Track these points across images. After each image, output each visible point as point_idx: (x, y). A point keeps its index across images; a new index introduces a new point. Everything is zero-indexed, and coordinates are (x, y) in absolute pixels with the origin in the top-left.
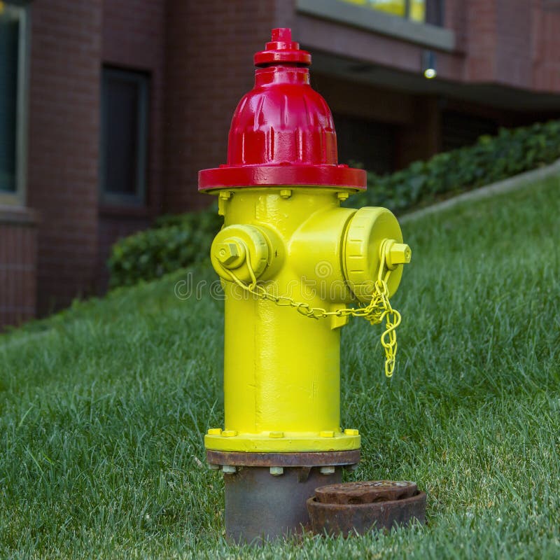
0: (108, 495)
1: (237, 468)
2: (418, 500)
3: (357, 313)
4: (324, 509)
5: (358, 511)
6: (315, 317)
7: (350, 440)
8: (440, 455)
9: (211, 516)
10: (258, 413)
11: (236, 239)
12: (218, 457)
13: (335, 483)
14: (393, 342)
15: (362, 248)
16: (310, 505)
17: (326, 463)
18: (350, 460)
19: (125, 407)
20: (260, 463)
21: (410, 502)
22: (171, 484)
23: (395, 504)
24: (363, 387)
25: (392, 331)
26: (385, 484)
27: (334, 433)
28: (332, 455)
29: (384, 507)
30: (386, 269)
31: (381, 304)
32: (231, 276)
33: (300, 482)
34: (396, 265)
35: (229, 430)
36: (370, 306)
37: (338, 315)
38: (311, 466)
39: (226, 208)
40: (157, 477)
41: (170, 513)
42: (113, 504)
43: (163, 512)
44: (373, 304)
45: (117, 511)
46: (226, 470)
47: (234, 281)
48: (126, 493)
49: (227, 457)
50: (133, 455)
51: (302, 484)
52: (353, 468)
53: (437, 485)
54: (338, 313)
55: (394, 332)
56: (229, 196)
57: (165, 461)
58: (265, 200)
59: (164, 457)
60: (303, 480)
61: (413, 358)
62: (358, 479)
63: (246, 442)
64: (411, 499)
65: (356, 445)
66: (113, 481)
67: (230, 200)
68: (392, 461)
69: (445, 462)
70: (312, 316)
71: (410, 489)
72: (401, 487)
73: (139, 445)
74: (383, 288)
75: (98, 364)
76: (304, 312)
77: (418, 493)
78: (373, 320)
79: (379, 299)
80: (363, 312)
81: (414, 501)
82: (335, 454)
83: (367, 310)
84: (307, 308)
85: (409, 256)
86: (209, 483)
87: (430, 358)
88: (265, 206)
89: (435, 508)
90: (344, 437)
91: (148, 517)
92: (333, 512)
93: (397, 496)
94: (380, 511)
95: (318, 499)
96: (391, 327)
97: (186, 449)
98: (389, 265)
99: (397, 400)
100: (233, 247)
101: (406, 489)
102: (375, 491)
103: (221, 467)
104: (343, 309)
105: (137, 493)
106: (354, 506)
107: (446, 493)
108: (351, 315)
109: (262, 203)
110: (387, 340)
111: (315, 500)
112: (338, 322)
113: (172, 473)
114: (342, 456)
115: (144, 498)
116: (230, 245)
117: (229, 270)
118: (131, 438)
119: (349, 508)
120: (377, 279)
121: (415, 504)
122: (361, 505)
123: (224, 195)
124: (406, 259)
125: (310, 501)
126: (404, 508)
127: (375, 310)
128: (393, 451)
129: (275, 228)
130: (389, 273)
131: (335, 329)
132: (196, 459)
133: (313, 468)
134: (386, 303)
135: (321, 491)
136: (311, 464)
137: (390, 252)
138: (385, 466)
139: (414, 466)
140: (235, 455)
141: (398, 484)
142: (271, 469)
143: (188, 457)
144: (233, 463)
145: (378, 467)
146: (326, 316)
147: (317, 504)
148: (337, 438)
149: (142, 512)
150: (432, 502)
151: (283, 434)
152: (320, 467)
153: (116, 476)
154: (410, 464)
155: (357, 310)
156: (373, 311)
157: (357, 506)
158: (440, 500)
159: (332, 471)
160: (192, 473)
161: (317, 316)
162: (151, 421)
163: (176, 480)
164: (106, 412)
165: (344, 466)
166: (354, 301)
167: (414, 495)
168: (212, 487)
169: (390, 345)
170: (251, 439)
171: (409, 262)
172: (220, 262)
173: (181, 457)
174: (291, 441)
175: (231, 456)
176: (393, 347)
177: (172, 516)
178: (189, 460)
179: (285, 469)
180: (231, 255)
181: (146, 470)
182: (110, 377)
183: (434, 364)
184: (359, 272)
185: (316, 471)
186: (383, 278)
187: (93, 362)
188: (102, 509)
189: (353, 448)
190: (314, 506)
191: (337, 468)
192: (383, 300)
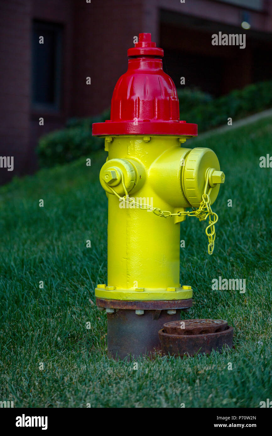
0: (34, 324)
1: (115, 310)
2: (228, 333)
3: (191, 214)
4: (169, 338)
5: (191, 339)
6: (164, 217)
7: (186, 293)
8: (243, 301)
9: (98, 338)
10: (128, 276)
11: (115, 168)
12: (103, 303)
13: (176, 320)
14: (213, 233)
15: (194, 174)
16: (160, 335)
17: (171, 307)
18: (185, 305)
19: (45, 264)
20: (130, 307)
21: (223, 334)
22: (74, 317)
23: (213, 335)
24: (196, 254)
25: (212, 226)
26: (208, 322)
27: (176, 289)
28: (174, 302)
29: (207, 337)
30: (209, 186)
31: (206, 209)
32: (112, 191)
33: (155, 319)
34: (215, 184)
35: (110, 286)
36: (199, 210)
37: (179, 216)
38: (162, 309)
39: (109, 147)
40: (65, 311)
41: (73, 336)
42: (37, 331)
43: (69, 335)
44: (201, 209)
45: (39, 335)
46: (108, 311)
47: (114, 194)
48: (45, 323)
49: (109, 303)
50: (50, 296)
51: (155, 321)
52: (188, 310)
53: (240, 321)
54: (179, 214)
55: (214, 226)
56: (111, 140)
57: (71, 300)
58: (134, 144)
59: (70, 298)
60: (156, 318)
61: (228, 233)
62: (191, 315)
63: (120, 294)
64: (223, 332)
65: (190, 296)
66: (38, 315)
67: (112, 142)
68: (213, 304)
69: (246, 306)
70: (163, 216)
71: (223, 326)
72: (217, 324)
73: (54, 289)
74: (207, 199)
75: (29, 231)
76: (158, 214)
77: (228, 328)
78: (200, 218)
79: (205, 206)
80: (194, 214)
81: (226, 333)
82: (176, 302)
83: (197, 212)
84: (159, 211)
85: (224, 179)
86: (98, 317)
87: (239, 233)
88: (134, 147)
89: (239, 336)
90: (182, 291)
91: (59, 339)
92: (175, 340)
93: (215, 330)
94: (204, 339)
95: (165, 330)
96: (212, 223)
97: (84, 293)
98: (211, 185)
99: (216, 262)
100: (113, 173)
101: (221, 326)
102: (201, 327)
103: (105, 309)
104: (182, 212)
105: (52, 323)
106: (188, 336)
107: (246, 327)
108: (187, 216)
109: (132, 145)
110: (209, 231)
111: (163, 331)
112: (178, 220)
113: (74, 310)
114: (181, 303)
115: (57, 326)
116: (112, 172)
117: (111, 187)
118: (49, 285)
119: (184, 338)
120: (203, 193)
121: (226, 335)
122: (192, 336)
123: (108, 139)
124: (222, 180)
125: (160, 331)
126: (219, 338)
127: (202, 213)
128: (213, 297)
129: (139, 161)
130: (211, 190)
131: (177, 223)
132: (90, 300)
133: (162, 311)
134: (209, 208)
135: (167, 326)
136: (162, 308)
137: (212, 176)
138: (208, 307)
139: (227, 307)
140: (114, 302)
141: (215, 322)
142: (136, 311)
143: (85, 298)
144: (112, 307)
145: (204, 307)
146: (172, 216)
147: (165, 334)
148: (177, 292)
149: (56, 336)
150: (237, 333)
151: (144, 289)
152: (167, 310)
153: (39, 311)
154: (224, 306)
155: (190, 212)
156: (201, 213)
157: (190, 336)
158: (242, 331)
159: (174, 312)
160: (87, 310)
161: (165, 216)
162: (62, 274)
163: (77, 314)
164: (34, 267)
165: (182, 309)
166: (189, 207)
167: (225, 329)
168: (99, 318)
169: (211, 235)
170: (124, 292)
171: (223, 182)
172: (105, 182)
173: (80, 298)
174: (149, 294)
175: (111, 302)
176: (213, 236)
177: (74, 338)
178: (86, 301)
179: (145, 311)
180: (112, 178)
181: (58, 307)
182: (36, 240)
183: (240, 238)
184: (192, 189)
185: (164, 313)
186: (207, 193)
187: (26, 230)
188: (30, 334)
189: (188, 298)
190: (163, 336)
191: (177, 310)
192: (207, 206)
